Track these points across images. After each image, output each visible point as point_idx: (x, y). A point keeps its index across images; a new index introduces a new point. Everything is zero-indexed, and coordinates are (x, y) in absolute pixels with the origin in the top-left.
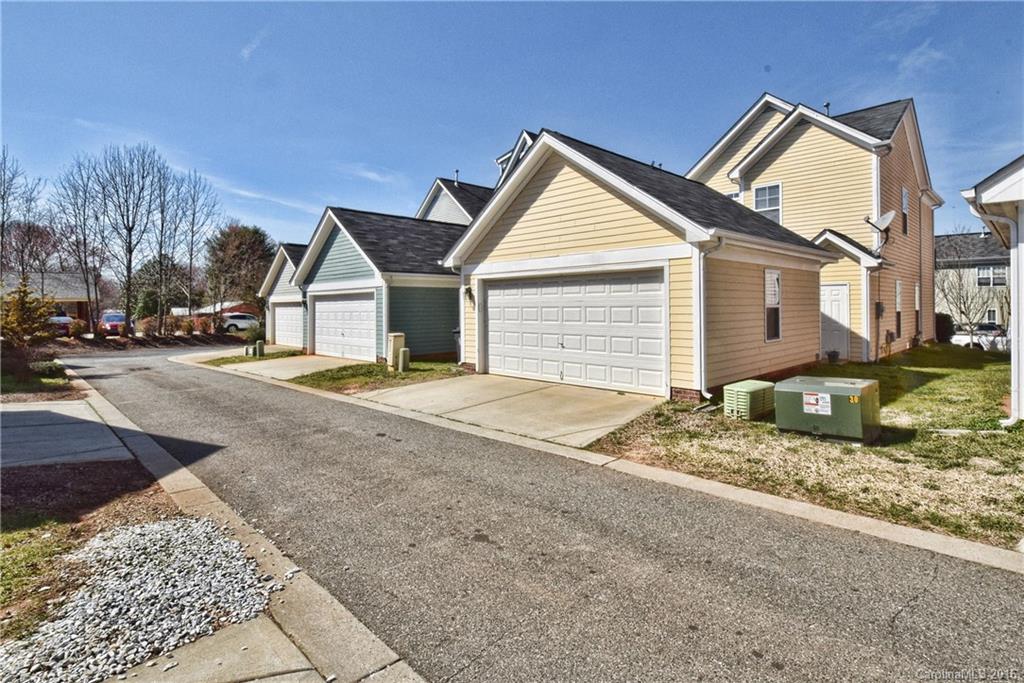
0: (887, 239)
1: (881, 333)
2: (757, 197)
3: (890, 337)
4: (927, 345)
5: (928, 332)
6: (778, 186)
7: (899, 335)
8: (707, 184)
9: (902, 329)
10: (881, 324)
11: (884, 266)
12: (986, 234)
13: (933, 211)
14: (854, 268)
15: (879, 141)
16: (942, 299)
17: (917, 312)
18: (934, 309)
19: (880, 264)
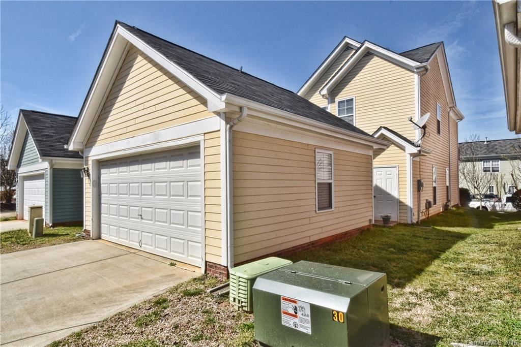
0: (425, 133)
1: (422, 202)
2: (339, 107)
3: (429, 205)
4: (454, 209)
5: (455, 200)
6: (352, 99)
7: (435, 203)
8: (309, 101)
9: (437, 199)
10: (422, 195)
11: (422, 153)
12: (487, 142)
13: (457, 123)
14: (401, 155)
15: (420, 64)
16: (463, 180)
17: (447, 187)
18: (458, 185)
19: (420, 151)
